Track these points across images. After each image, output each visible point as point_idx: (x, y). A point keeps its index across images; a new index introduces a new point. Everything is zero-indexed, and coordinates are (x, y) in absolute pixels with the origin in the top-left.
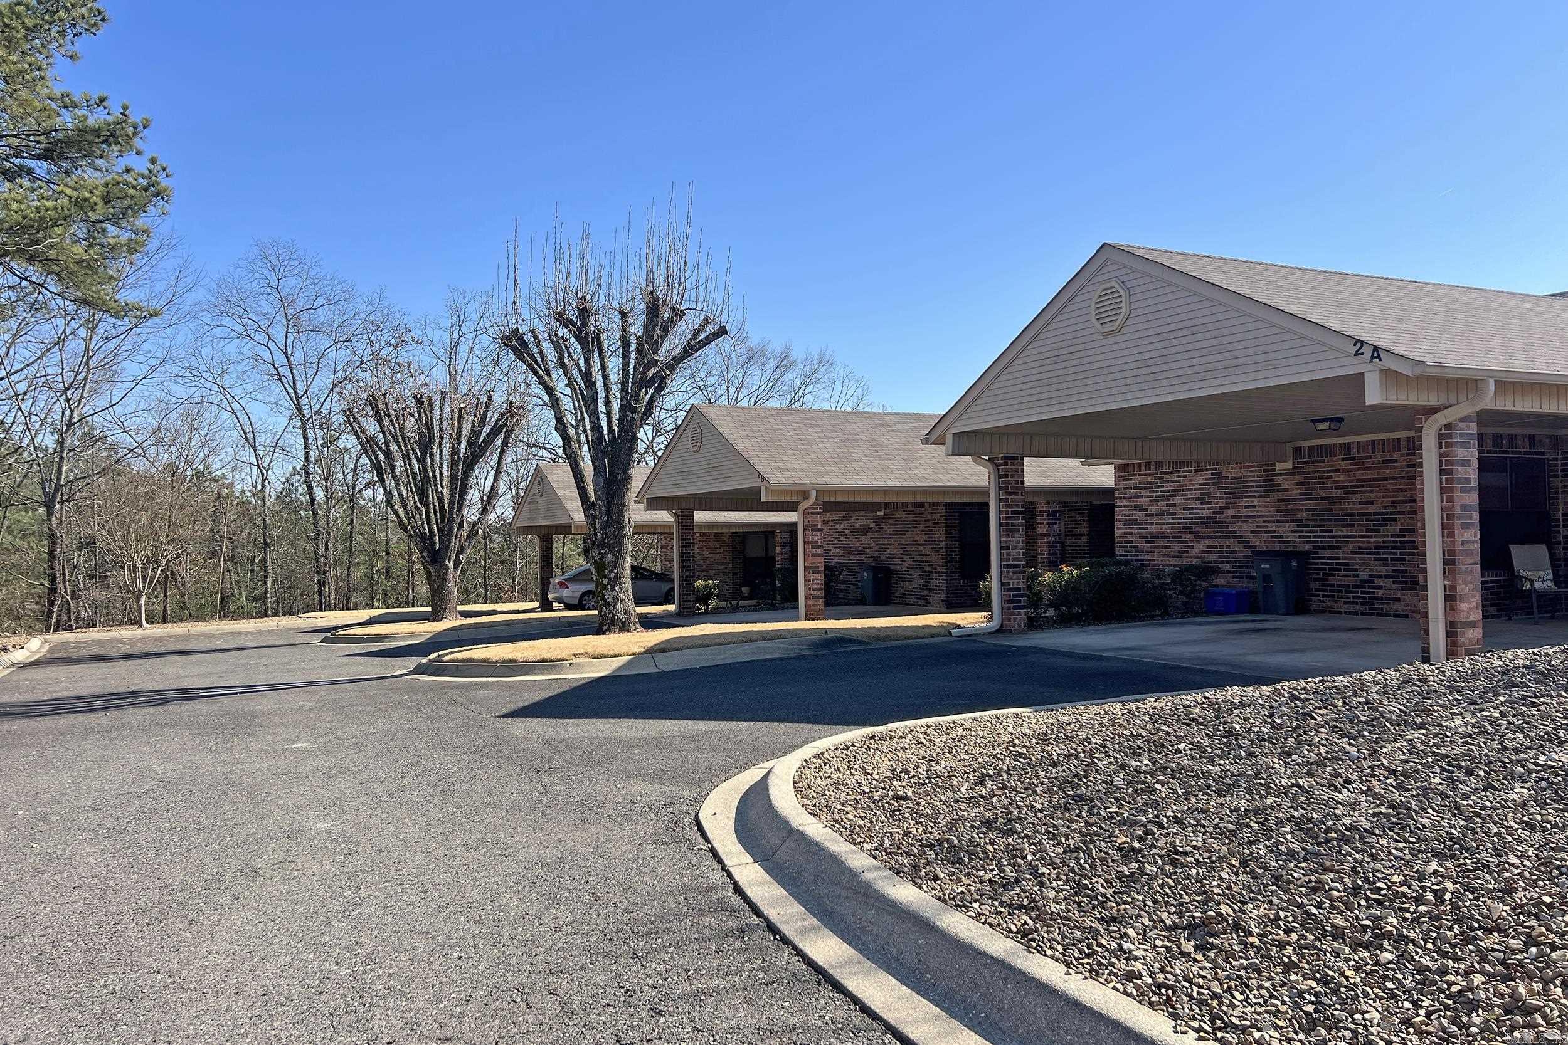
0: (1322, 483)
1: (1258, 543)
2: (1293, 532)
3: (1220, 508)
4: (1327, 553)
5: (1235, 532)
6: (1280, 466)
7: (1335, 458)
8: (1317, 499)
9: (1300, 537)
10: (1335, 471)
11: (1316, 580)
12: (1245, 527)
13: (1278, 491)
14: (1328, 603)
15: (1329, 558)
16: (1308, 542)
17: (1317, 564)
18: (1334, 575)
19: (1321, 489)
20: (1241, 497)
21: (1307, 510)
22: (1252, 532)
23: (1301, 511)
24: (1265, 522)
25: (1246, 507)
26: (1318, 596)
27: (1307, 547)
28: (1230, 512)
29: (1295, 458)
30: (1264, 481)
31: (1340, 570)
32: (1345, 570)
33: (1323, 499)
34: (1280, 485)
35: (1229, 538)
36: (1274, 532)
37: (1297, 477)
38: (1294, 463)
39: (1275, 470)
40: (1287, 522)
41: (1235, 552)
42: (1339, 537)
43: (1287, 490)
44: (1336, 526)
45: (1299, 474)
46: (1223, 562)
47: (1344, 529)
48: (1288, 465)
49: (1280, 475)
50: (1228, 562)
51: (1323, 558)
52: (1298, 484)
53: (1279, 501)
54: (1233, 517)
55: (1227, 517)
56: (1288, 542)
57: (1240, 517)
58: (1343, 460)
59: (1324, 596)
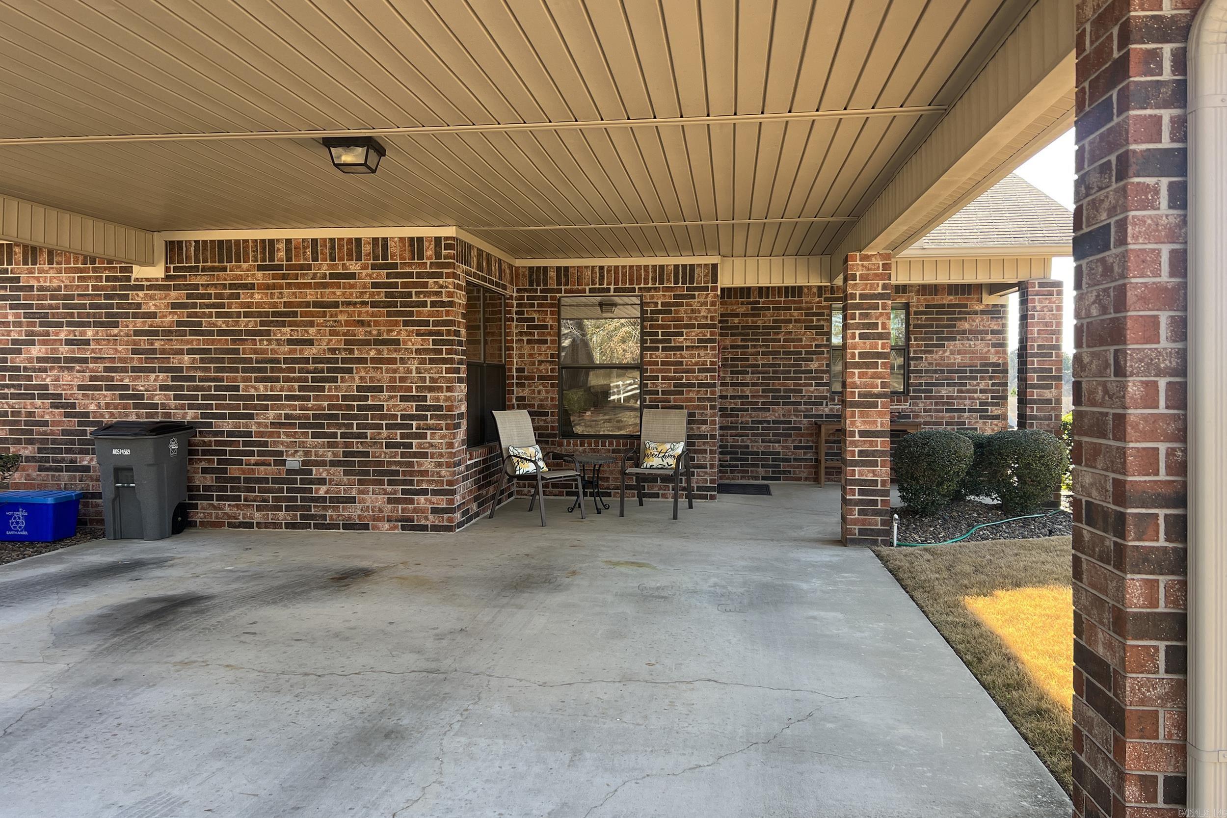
0: (222, 306)
1: (92, 408)
2: (163, 388)
3: (15, 342)
4: (227, 425)
5: (46, 387)
6: (139, 272)
7: (245, 265)
8: (211, 333)
9: (176, 397)
10: (245, 286)
11: (205, 471)
12: (66, 378)
13: (135, 316)
14: (227, 510)
15: (230, 434)
16: (191, 407)
17: (209, 444)
18: (240, 462)
19: (219, 315)
20: (60, 325)
21: (191, 352)
22: (80, 388)
23: (180, 352)
24: (107, 369)
25: (69, 342)
26: (210, 498)
27: (190, 415)
28: (36, 351)
29: (169, 259)
30: (107, 297)
31: (252, 453)
32: (260, 453)
33: (221, 333)
34: (139, 306)
35: (32, 397)
36: (126, 388)
37: (173, 294)
38: (167, 269)
39: (128, 279)
40: (152, 370)
41: (45, 423)
42: (251, 397)
43: (153, 315)
44: (245, 380)
45: (177, 288)
46: (18, 442)
47: (261, 386)
48: (157, 272)
49: (140, 288)
50: (30, 442)
51: (216, 434)
52: (174, 306)
53: (137, 333)
54: (40, 360)
55: (30, 360)
56: (155, 405)
57: (57, 360)
58: (260, 268)
59: (220, 498)
